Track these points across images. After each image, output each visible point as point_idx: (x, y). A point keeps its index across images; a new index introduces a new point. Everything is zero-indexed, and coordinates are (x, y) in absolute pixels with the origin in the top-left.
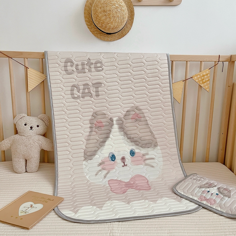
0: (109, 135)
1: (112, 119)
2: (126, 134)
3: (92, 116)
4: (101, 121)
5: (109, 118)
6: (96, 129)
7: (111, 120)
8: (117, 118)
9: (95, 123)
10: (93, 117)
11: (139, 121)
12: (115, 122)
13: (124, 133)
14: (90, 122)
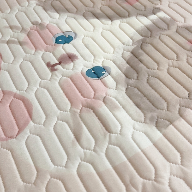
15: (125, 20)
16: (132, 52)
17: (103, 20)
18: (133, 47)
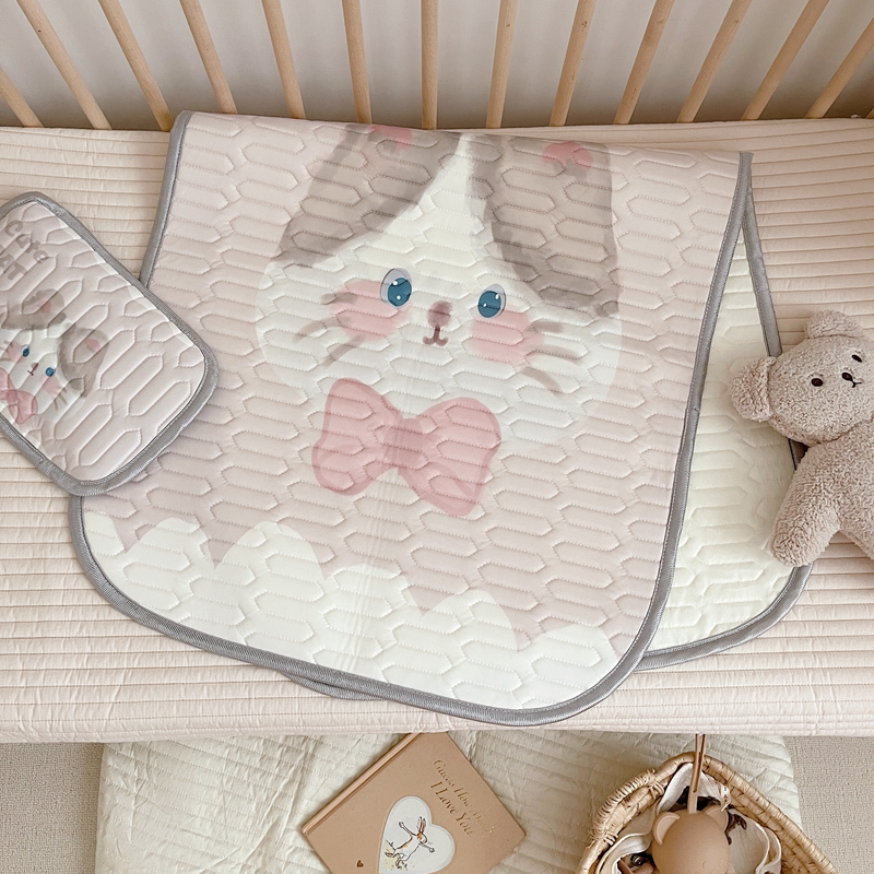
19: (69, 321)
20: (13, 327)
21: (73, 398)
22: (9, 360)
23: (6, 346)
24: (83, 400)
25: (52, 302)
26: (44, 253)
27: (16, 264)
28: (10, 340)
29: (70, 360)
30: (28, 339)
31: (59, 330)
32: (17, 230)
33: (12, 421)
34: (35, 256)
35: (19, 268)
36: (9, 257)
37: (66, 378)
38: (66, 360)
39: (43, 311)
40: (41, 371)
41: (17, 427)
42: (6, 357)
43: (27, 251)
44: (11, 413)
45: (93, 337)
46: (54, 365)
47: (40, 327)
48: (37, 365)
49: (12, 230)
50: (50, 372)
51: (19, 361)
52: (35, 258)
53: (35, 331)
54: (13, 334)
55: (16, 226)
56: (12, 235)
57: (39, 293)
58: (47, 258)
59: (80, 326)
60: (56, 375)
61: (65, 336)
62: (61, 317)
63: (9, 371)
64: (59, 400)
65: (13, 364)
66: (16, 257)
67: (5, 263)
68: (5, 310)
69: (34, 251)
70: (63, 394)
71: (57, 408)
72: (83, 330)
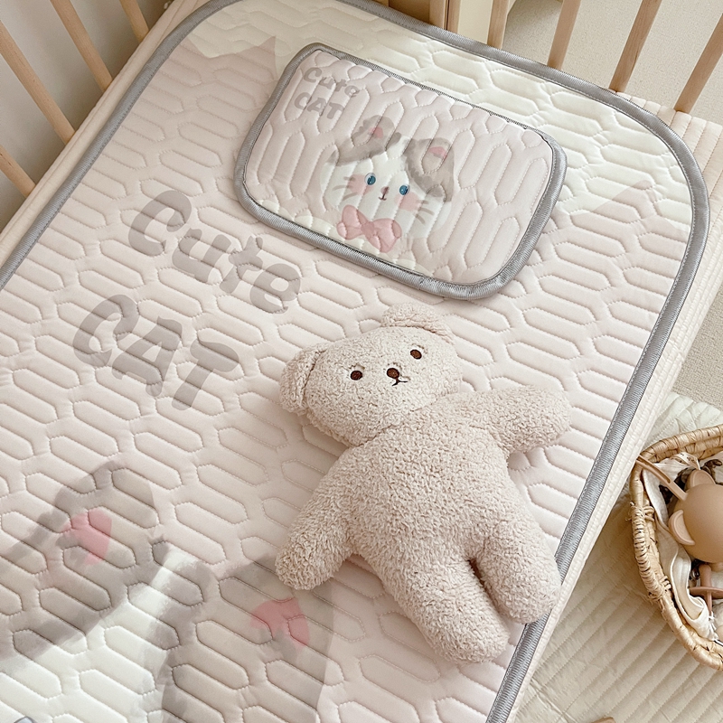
0: (94, 621)
1: (166, 551)
2: (172, 673)
3: (92, 474)
4: (109, 520)
5: (157, 535)
6: (59, 543)
7: (158, 552)
8: (192, 560)
9: (74, 516)
10: (92, 480)
11: (279, 654)
12: (164, 575)
13: (172, 663)
14: (61, 495)
15: (109, 619)
16: (164, 708)
17: (67, 643)
18: (160, 694)
19: (405, 138)
20: (350, 160)
21: (436, 205)
22: (354, 194)
23: (346, 183)
24: (449, 204)
25: (381, 126)
26: (353, 87)
27: (331, 104)
28: (349, 175)
29: (422, 172)
30: (368, 167)
31: (399, 148)
32: (317, 75)
33: (377, 253)
34: (347, 92)
35: (335, 107)
36: (320, 100)
37: (422, 188)
38: (417, 173)
39: (375, 137)
40: (394, 193)
41: (385, 256)
42: (350, 192)
43: (336, 90)
44: (374, 244)
45: (435, 145)
46: (406, 182)
47: (379, 152)
48: (387, 189)
49: (312, 76)
50: (405, 191)
51: (366, 191)
52: (348, 94)
53: (376, 157)
54: (350, 169)
55: (315, 72)
56: (314, 81)
57: (365, 122)
58: (357, 92)
59: (418, 139)
60: (412, 190)
61: (407, 151)
62: (396, 137)
63: (356, 206)
64: (423, 214)
65: (359, 198)
66: (327, 99)
67: (319, 106)
68: (336, 148)
69: (343, 89)
70: (425, 206)
71: (423, 221)
72: (423, 142)
